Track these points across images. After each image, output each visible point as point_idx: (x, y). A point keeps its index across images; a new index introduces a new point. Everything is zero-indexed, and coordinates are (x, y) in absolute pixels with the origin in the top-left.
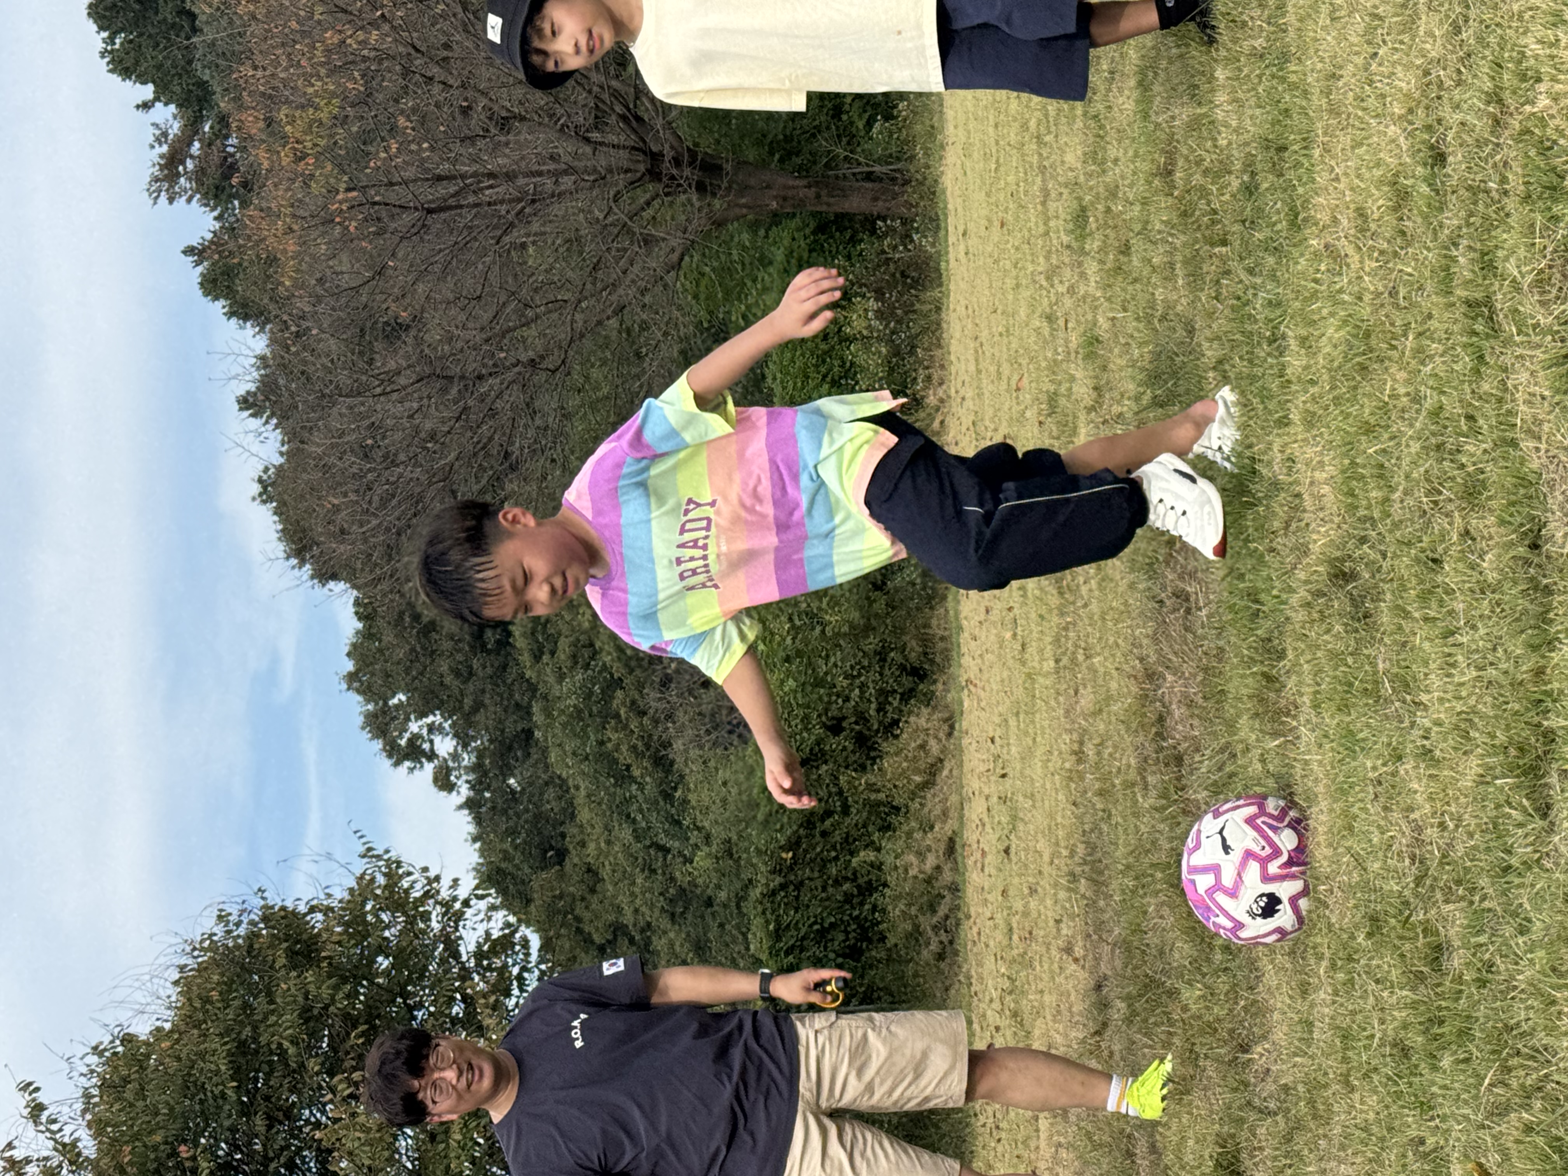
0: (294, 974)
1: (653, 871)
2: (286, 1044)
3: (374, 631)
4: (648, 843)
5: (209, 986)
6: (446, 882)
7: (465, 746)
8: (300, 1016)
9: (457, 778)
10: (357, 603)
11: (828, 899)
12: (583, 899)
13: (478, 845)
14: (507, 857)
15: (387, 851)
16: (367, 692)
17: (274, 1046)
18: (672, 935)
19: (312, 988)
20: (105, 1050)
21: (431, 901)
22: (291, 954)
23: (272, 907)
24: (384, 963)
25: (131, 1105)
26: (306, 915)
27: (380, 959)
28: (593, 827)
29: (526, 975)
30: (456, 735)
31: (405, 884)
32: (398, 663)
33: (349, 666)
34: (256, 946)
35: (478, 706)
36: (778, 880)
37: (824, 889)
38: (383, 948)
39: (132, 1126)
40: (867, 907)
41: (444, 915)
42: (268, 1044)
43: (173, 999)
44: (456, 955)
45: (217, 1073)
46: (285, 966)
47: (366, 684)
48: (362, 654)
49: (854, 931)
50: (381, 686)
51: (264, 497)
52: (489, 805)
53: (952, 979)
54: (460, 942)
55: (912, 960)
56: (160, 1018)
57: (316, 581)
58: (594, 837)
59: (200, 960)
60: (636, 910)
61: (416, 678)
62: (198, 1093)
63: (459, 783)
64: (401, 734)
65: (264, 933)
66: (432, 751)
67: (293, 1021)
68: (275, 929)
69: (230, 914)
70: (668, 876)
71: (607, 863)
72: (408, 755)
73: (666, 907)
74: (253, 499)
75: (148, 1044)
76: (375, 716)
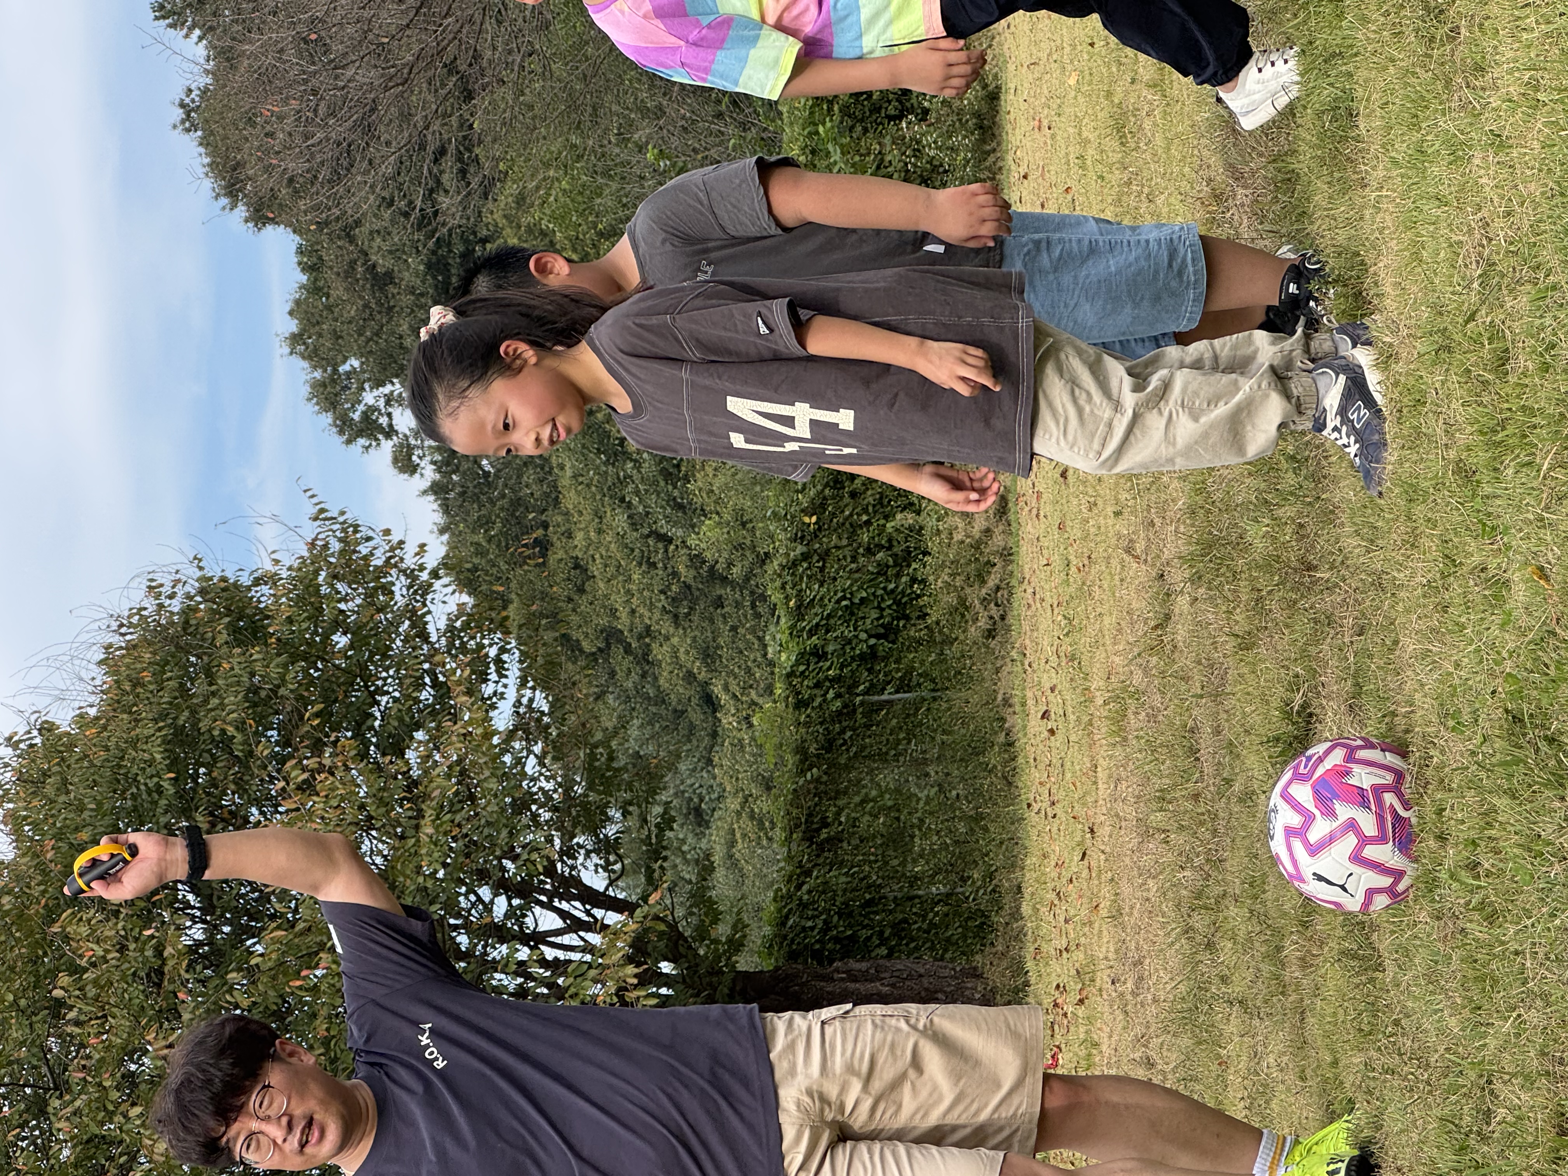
0: (237, 650)
1: (654, 565)
2: (231, 731)
3: (321, 284)
4: (646, 531)
5: (139, 666)
6: (411, 549)
8: (246, 699)
9: (420, 458)
10: (300, 251)
11: (858, 570)
12: (570, 600)
13: (446, 537)
14: (480, 552)
15: (342, 513)
16: (313, 356)
17: (216, 733)
18: (675, 640)
19: (258, 667)
20: (21, 741)
21: (393, 572)
22: (234, 630)
23: (211, 579)
24: (341, 640)
25: (52, 802)
26: (249, 588)
27: (335, 638)
28: (580, 513)
29: (505, 657)
31: (364, 549)
33: (292, 326)
34: (193, 622)
36: (800, 549)
37: (854, 559)
38: (339, 623)
39: (54, 824)
40: (904, 579)
41: (409, 588)
42: (210, 731)
43: (98, 682)
44: (424, 636)
45: (151, 763)
46: (227, 643)
47: (311, 347)
48: (306, 312)
49: (889, 607)
50: (330, 350)
51: (187, 125)
52: (458, 489)
53: (1003, 658)
54: (428, 618)
55: (956, 639)
56: (83, 704)
57: (250, 225)
58: (583, 526)
59: (128, 637)
60: (633, 611)
61: (371, 339)
62: (130, 786)
63: (422, 464)
64: (353, 406)
65: (202, 606)
66: (391, 426)
67: (237, 704)
68: (215, 603)
69: (162, 585)
70: (670, 570)
71: (597, 556)
72: (362, 431)
73: (668, 608)
74: (175, 127)
75: (69, 734)
76: (323, 385)
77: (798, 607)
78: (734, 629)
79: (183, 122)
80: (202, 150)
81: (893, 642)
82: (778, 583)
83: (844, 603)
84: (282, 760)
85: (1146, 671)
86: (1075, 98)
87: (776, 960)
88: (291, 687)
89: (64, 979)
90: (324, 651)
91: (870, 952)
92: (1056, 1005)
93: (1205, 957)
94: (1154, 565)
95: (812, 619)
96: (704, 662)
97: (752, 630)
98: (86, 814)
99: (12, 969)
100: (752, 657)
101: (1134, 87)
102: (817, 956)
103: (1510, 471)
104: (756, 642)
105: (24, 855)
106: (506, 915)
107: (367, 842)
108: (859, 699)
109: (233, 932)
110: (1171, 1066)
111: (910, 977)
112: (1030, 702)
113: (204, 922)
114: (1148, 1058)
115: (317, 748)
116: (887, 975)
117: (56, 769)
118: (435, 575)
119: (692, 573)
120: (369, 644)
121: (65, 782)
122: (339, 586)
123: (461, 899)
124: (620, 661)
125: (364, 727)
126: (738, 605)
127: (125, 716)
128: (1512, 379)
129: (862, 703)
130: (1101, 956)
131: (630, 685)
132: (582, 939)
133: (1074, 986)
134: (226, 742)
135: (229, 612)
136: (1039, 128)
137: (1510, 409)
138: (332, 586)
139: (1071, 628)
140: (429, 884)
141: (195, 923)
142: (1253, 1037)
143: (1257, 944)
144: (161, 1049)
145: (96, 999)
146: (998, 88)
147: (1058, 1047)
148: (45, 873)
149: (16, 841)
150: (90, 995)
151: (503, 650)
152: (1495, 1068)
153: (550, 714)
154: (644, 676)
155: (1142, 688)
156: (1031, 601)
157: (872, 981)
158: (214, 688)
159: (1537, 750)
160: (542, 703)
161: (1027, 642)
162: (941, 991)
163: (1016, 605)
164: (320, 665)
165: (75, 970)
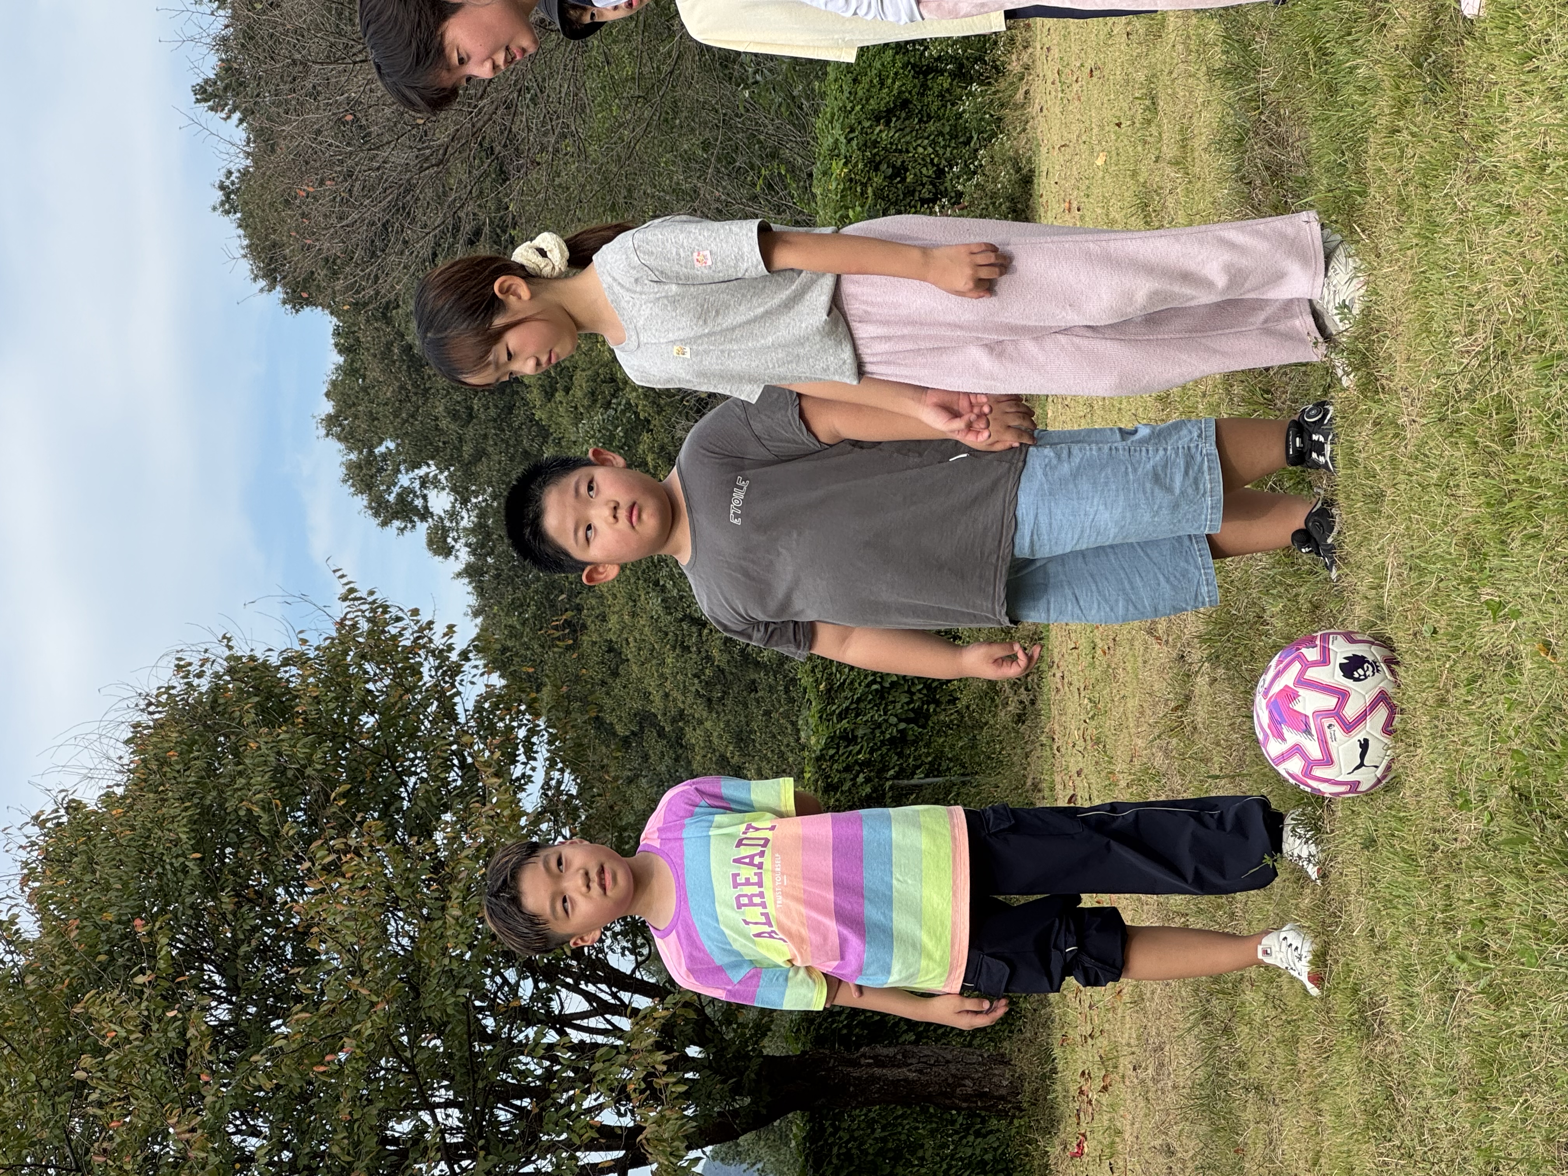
0: (264, 730)
1: (687, 649)
2: (257, 811)
3: (357, 365)
4: (680, 615)
5: (166, 745)
6: (439, 629)
7: (465, 502)
8: (273, 779)
9: (456, 540)
10: (337, 333)
12: (603, 683)
13: (479, 620)
14: (513, 634)
15: (371, 593)
16: (349, 438)
17: (242, 813)
18: (708, 724)
19: (285, 747)
20: (47, 820)
21: (422, 652)
22: (261, 709)
23: (240, 658)
24: (369, 721)
25: (78, 881)
26: (277, 668)
27: (364, 718)
28: (615, 597)
29: (534, 739)
30: (454, 489)
31: (393, 630)
32: (386, 404)
33: (328, 407)
34: (221, 701)
35: (480, 454)
38: (367, 704)
39: (80, 903)
41: (437, 669)
42: (236, 811)
43: (125, 761)
44: (453, 717)
45: (177, 842)
46: (254, 723)
47: (347, 428)
48: (343, 394)
49: (920, 691)
50: (366, 431)
51: (227, 206)
52: (493, 572)
53: (1033, 742)
54: (457, 699)
55: (986, 723)
56: (111, 783)
57: (288, 307)
58: (616, 609)
59: (157, 716)
60: (667, 695)
61: (407, 421)
62: (156, 866)
63: (457, 547)
64: (389, 488)
65: (230, 686)
66: (426, 508)
67: (263, 784)
68: (243, 682)
69: (190, 664)
70: (704, 654)
71: (631, 640)
72: (397, 512)
73: (702, 692)
74: (214, 209)
75: (97, 813)
76: (359, 466)
77: (829, 691)
78: (767, 713)
79: (222, 204)
80: (241, 232)
81: (924, 727)
82: (808, 667)
83: (875, 687)
84: (309, 840)
85: (1167, 754)
86: (1103, 178)
87: (804, 1044)
88: (319, 767)
89: (87, 1060)
90: (352, 731)
91: (897, 1038)
92: (1081, 1092)
93: (1222, 1042)
94: (1174, 646)
95: (842, 703)
96: (737, 746)
97: (786, 715)
98: (112, 894)
99: (35, 1049)
100: (785, 742)
101: (1159, 165)
102: (845, 1041)
103: (1517, 543)
104: (789, 726)
105: (49, 933)
106: (531, 998)
107: (392, 922)
108: (888, 784)
109: (258, 1013)
110: (1191, 1153)
111: (937, 1063)
112: (1059, 787)
113: (230, 1002)
114: (1168, 1145)
115: (344, 829)
116: (914, 1061)
117: (83, 848)
118: (464, 656)
119: (726, 657)
120: (396, 725)
121: (91, 861)
122: (367, 666)
123: (487, 980)
124: (654, 745)
125: (392, 809)
126: (771, 689)
127: (151, 795)
128: (1519, 449)
129: (891, 787)
130: (1124, 1042)
131: (664, 769)
132: (608, 1022)
133: (1098, 1073)
134: (251, 821)
135: (257, 691)
136: (1069, 211)
137: (1517, 481)
138: (360, 666)
139: (1096, 712)
140: (455, 965)
141: (221, 1003)
142: (1268, 1123)
143: (1271, 1029)
144: (184, 1132)
145: (118, 1081)
146: (1032, 171)
147: (1084, 1135)
148: (70, 952)
149: (41, 919)
150: (113, 1076)
151: (532, 732)
152: (1502, 1154)
153: (579, 796)
154: (677, 760)
155: (1163, 770)
156: (1060, 686)
157: (900, 1067)
158: (241, 767)
159: (1543, 829)
160: (570, 784)
161: (1056, 727)
162: (968, 1077)
163: (1045, 690)
164: (348, 746)
165: (99, 1051)
